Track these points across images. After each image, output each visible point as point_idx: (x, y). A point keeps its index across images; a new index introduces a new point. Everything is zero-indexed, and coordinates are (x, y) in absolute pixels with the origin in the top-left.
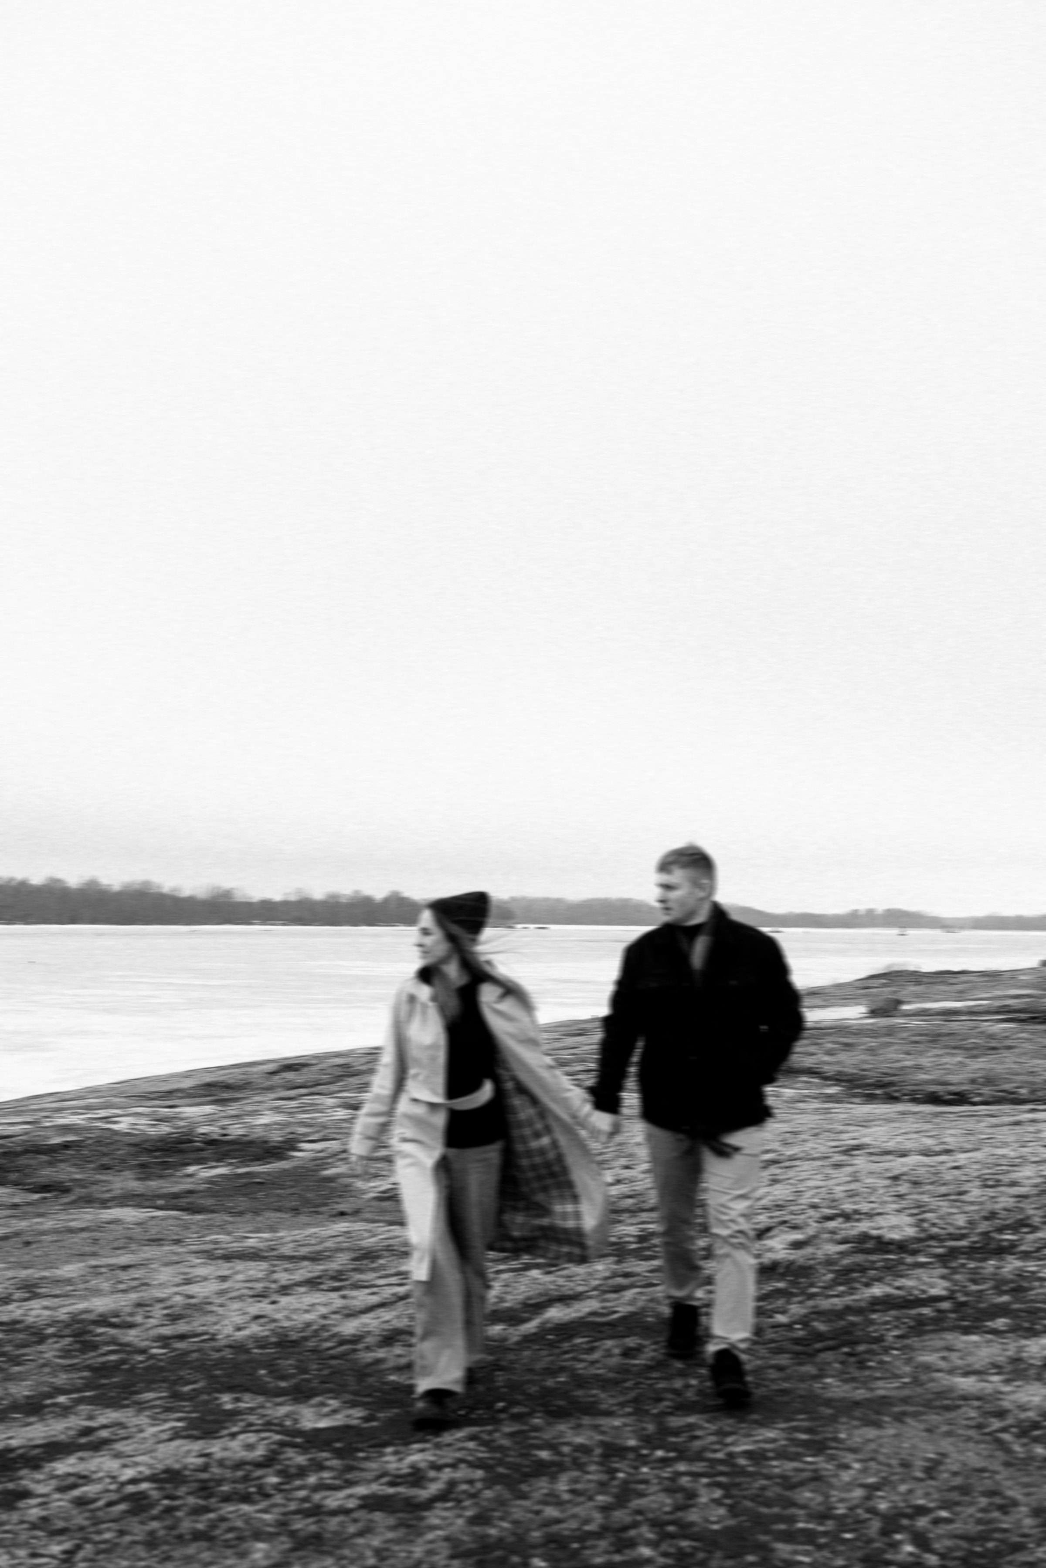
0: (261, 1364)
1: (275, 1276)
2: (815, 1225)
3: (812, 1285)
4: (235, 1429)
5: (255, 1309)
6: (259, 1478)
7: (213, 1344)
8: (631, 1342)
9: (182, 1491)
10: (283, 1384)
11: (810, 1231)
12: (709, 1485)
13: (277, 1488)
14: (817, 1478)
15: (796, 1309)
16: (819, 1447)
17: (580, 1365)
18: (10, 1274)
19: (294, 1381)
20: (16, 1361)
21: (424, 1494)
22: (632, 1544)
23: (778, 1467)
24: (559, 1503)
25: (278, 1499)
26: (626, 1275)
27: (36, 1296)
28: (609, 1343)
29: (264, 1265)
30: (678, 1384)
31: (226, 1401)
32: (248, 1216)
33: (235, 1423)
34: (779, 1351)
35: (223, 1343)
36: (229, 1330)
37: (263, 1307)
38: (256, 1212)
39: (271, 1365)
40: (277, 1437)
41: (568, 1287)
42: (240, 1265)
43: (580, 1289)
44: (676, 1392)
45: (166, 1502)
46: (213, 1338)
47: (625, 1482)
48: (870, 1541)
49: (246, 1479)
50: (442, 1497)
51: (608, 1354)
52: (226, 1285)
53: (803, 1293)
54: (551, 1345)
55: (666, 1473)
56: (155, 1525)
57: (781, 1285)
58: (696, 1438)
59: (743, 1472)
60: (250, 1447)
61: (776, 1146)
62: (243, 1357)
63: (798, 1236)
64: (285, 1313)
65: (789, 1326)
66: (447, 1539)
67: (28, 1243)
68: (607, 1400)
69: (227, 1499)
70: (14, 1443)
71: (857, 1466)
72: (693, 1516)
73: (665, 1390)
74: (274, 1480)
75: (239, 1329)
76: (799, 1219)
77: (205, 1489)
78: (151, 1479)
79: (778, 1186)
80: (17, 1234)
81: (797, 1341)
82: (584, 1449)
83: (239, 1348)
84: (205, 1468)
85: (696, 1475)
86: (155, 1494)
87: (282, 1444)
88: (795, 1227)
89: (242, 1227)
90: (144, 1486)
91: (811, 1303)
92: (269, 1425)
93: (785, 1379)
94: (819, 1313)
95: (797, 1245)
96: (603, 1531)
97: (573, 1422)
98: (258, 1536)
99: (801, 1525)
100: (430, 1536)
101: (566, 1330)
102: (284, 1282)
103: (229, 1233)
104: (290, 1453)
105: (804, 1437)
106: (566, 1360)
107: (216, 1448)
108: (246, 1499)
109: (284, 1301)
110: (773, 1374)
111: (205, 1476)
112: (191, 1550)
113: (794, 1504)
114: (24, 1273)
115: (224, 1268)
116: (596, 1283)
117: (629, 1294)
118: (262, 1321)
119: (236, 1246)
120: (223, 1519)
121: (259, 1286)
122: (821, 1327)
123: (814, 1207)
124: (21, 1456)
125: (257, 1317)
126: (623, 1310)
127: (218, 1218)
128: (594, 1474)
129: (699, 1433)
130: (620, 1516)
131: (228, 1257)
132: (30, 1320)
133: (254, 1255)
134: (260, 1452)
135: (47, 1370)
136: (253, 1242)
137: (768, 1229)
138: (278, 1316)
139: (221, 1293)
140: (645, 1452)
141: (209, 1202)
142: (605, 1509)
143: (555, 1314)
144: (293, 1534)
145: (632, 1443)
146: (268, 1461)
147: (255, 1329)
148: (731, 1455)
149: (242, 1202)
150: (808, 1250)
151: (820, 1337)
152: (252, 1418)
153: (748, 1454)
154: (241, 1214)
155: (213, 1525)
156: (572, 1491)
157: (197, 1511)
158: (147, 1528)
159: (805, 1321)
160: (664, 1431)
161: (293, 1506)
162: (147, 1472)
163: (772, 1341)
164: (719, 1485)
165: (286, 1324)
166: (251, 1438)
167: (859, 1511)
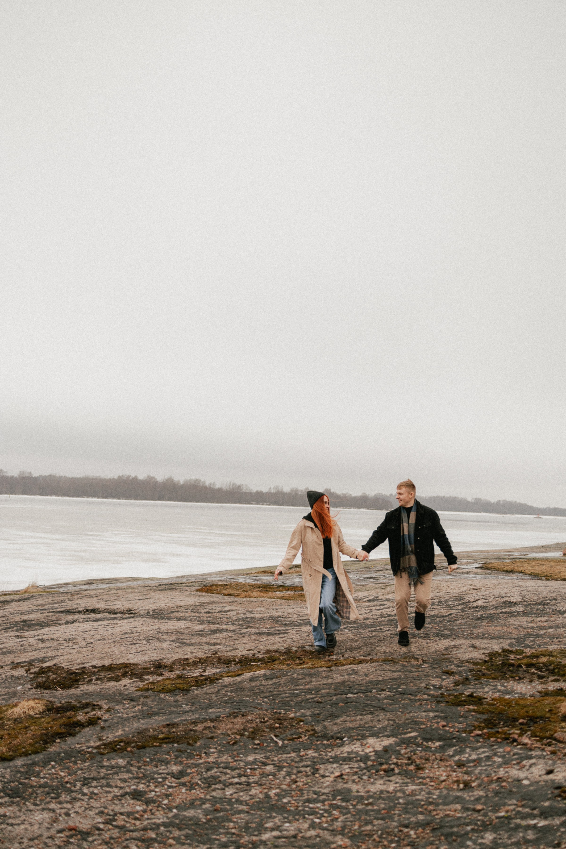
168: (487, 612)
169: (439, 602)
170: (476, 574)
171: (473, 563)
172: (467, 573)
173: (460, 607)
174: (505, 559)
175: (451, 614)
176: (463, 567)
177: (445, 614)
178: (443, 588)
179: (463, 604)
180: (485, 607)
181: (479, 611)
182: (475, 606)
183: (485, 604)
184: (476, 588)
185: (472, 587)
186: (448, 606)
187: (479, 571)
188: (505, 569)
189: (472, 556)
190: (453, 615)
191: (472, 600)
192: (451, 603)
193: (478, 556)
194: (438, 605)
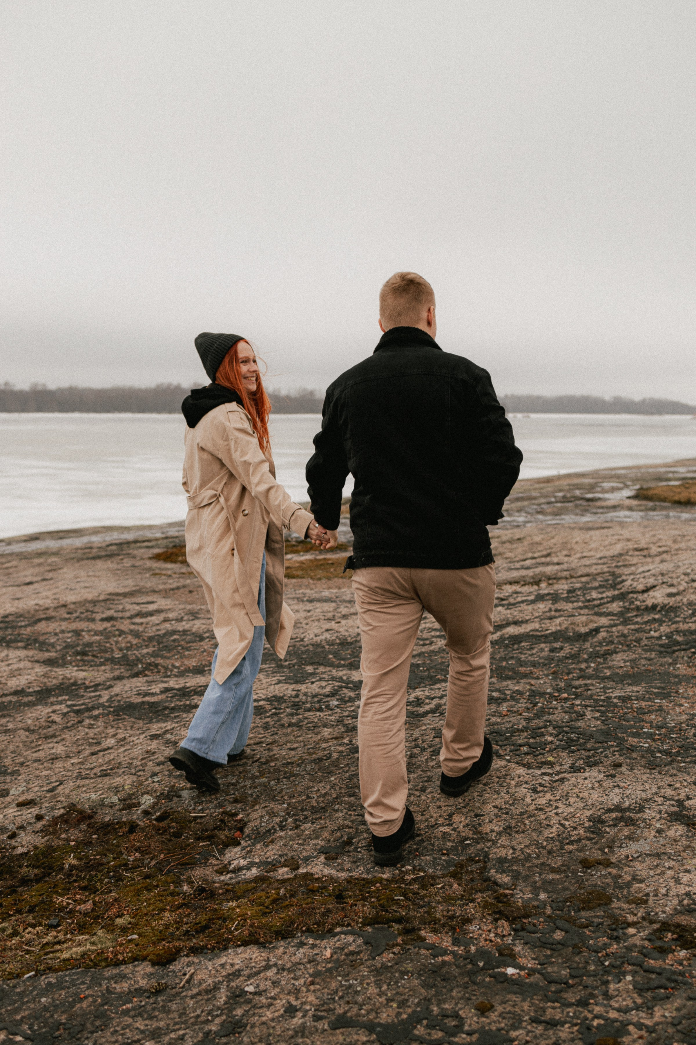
0: (330, 652)
1: (339, 610)
2: (686, 584)
3: (676, 616)
4: (314, 680)
5: (327, 625)
6: (328, 701)
7: (302, 643)
8: (557, 645)
9: (283, 706)
10: (342, 662)
11: (681, 588)
12: (591, 711)
13: (337, 706)
14: (660, 709)
15: (664, 629)
16: (666, 696)
17: (523, 656)
18: (181, 606)
19: (349, 661)
20: (188, 649)
21: (422, 710)
22: (543, 735)
23: (636, 704)
24: (501, 716)
25: (338, 710)
26: (556, 611)
27: (197, 618)
28: (543, 645)
29: (333, 604)
30: (583, 666)
31: (310, 669)
32: (324, 581)
33: (314, 678)
34: (651, 650)
35: (307, 643)
36: (312, 636)
37: (333, 625)
38: (329, 579)
39: (336, 654)
40: (337, 684)
41: (519, 617)
42: (318, 605)
43: (527, 618)
44: (581, 670)
45: (274, 710)
46: (302, 640)
47: (542, 707)
48: (687, 738)
49: (319, 702)
50: (433, 711)
51: (542, 650)
52: (309, 614)
53: (670, 620)
54: (507, 646)
55: (568, 704)
56: (268, 719)
57: (657, 616)
58: (590, 690)
59: (616, 706)
60: (323, 688)
61: (669, 543)
62: (319, 650)
63: (673, 590)
64: (346, 628)
65: (660, 638)
66: (434, 729)
67: (191, 592)
68: (537, 672)
69: (309, 710)
70: (188, 685)
71: (686, 705)
72: (580, 724)
73: (574, 669)
74: (336, 703)
75: (316, 636)
76: (675, 582)
77: (296, 706)
78: (267, 700)
79: (664, 563)
80: (184, 587)
81: (662, 646)
82: (520, 693)
83: (317, 645)
84: (297, 696)
85: (586, 706)
86: (268, 707)
87: (341, 687)
88: (672, 585)
89: (320, 585)
90: (261, 703)
91: (674, 626)
92: (333, 679)
93: (651, 665)
94: (678, 631)
95: (670, 595)
96: (525, 729)
97: (515, 681)
98: (325, 726)
99: (646, 730)
100: (424, 728)
101: (517, 639)
102: (343, 613)
103: (312, 589)
104: (345, 691)
105: (656, 690)
106: (515, 654)
107: (303, 688)
108: (320, 710)
109: (344, 622)
110: (643, 662)
111: (297, 700)
112: (289, 730)
113: (643, 721)
114: (189, 607)
115: (309, 606)
116: (537, 614)
117: (558, 621)
118: (330, 632)
119: (317, 596)
120: (306, 718)
121: (330, 615)
122: (679, 639)
123: (686, 574)
124: (194, 690)
125: (327, 630)
126: (553, 629)
127: (305, 581)
128: (522, 704)
129: (591, 688)
130: (535, 723)
131: (311, 601)
132: (194, 630)
133: (328, 600)
134: (328, 690)
135: (205, 654)
136: (326, 593)
137: (654, 586)
138: (341, 630)
139: (306, 618)
140: (556, 694)
141: (300, 573)
142: (528, 719)
143: (512, 630)
144: (344, 725)
145: (548, 691)
146: (333, 694)
147: (327, 636)
148: (609, 698)
149: (320, 573)
150: (678, 598)
151: (678, 643)
152: (324, 676)
153: (619, 698)
154: (320, 579)
155: (300, 721)
156: (508, 711)
157: (292, 715)
158: (264, 721)
159: (669, 636)
160: (569, 686)
161: (346, 714)
162: (263, 697)
163: (646, 645)
164: (598, 711)
165: (346, 634)
166: (324, 684)
167: (683, 725)
168: (683, 627)
169: (569, 592)
170: (630, 509)
171: (621, 489)
172: (614, 508)
173: (615, 607)
174: (669, 480)
175: (597, 630)
176: (607, 496)
177: (583, 630)
178: (576, 547)
179: (622, 597)
180: (674, 609)
181: (661, 622)
182: (649, 603)
183: (672, 601)
184: (641, 546)
185: (631, 545)
186: (589, 605)
187: (635, 502)
188: (676, 498)
189: (618, 477)
190: (603, 634)
191: (640, 587)
192: (594, 595)
193: (626, 474)
194: (567, 600)
